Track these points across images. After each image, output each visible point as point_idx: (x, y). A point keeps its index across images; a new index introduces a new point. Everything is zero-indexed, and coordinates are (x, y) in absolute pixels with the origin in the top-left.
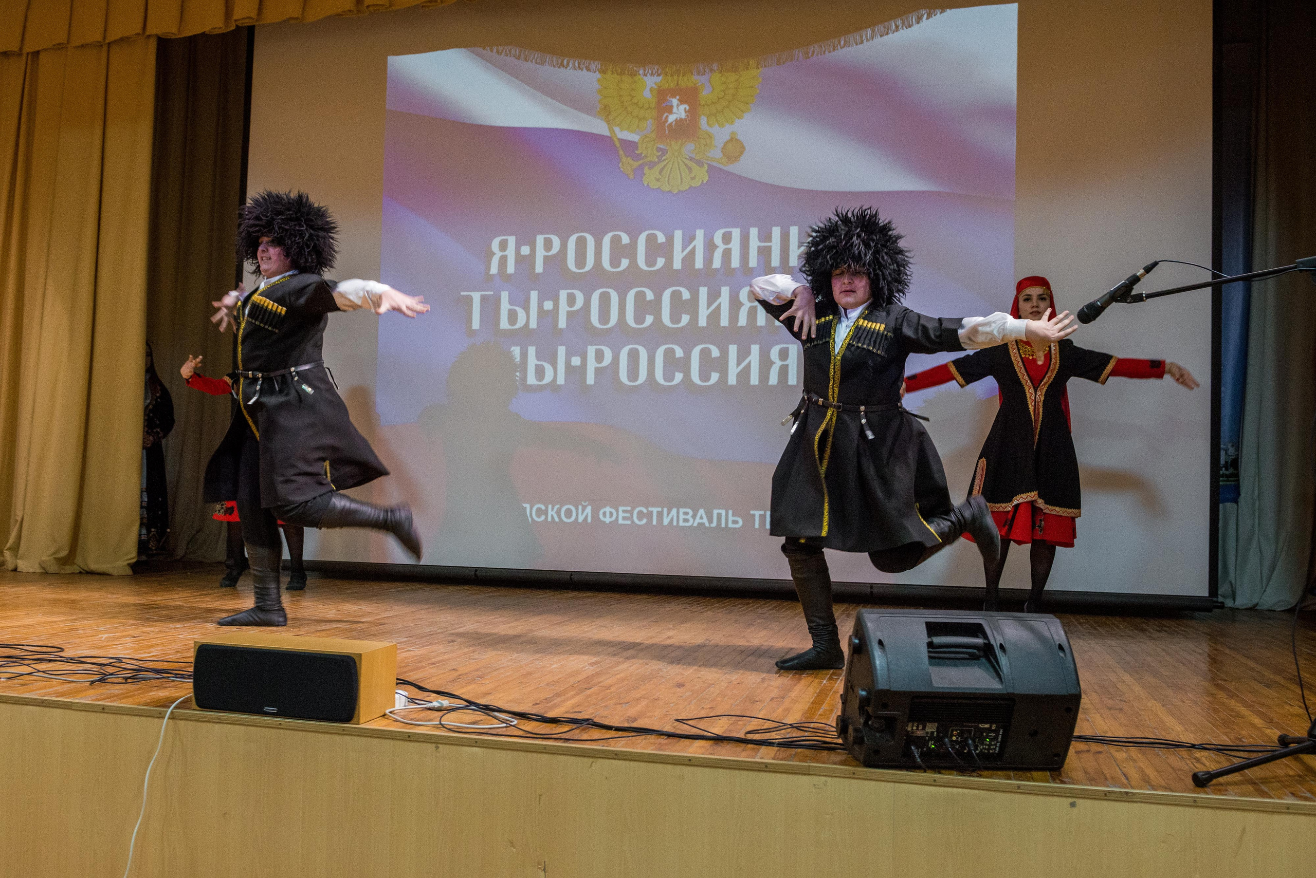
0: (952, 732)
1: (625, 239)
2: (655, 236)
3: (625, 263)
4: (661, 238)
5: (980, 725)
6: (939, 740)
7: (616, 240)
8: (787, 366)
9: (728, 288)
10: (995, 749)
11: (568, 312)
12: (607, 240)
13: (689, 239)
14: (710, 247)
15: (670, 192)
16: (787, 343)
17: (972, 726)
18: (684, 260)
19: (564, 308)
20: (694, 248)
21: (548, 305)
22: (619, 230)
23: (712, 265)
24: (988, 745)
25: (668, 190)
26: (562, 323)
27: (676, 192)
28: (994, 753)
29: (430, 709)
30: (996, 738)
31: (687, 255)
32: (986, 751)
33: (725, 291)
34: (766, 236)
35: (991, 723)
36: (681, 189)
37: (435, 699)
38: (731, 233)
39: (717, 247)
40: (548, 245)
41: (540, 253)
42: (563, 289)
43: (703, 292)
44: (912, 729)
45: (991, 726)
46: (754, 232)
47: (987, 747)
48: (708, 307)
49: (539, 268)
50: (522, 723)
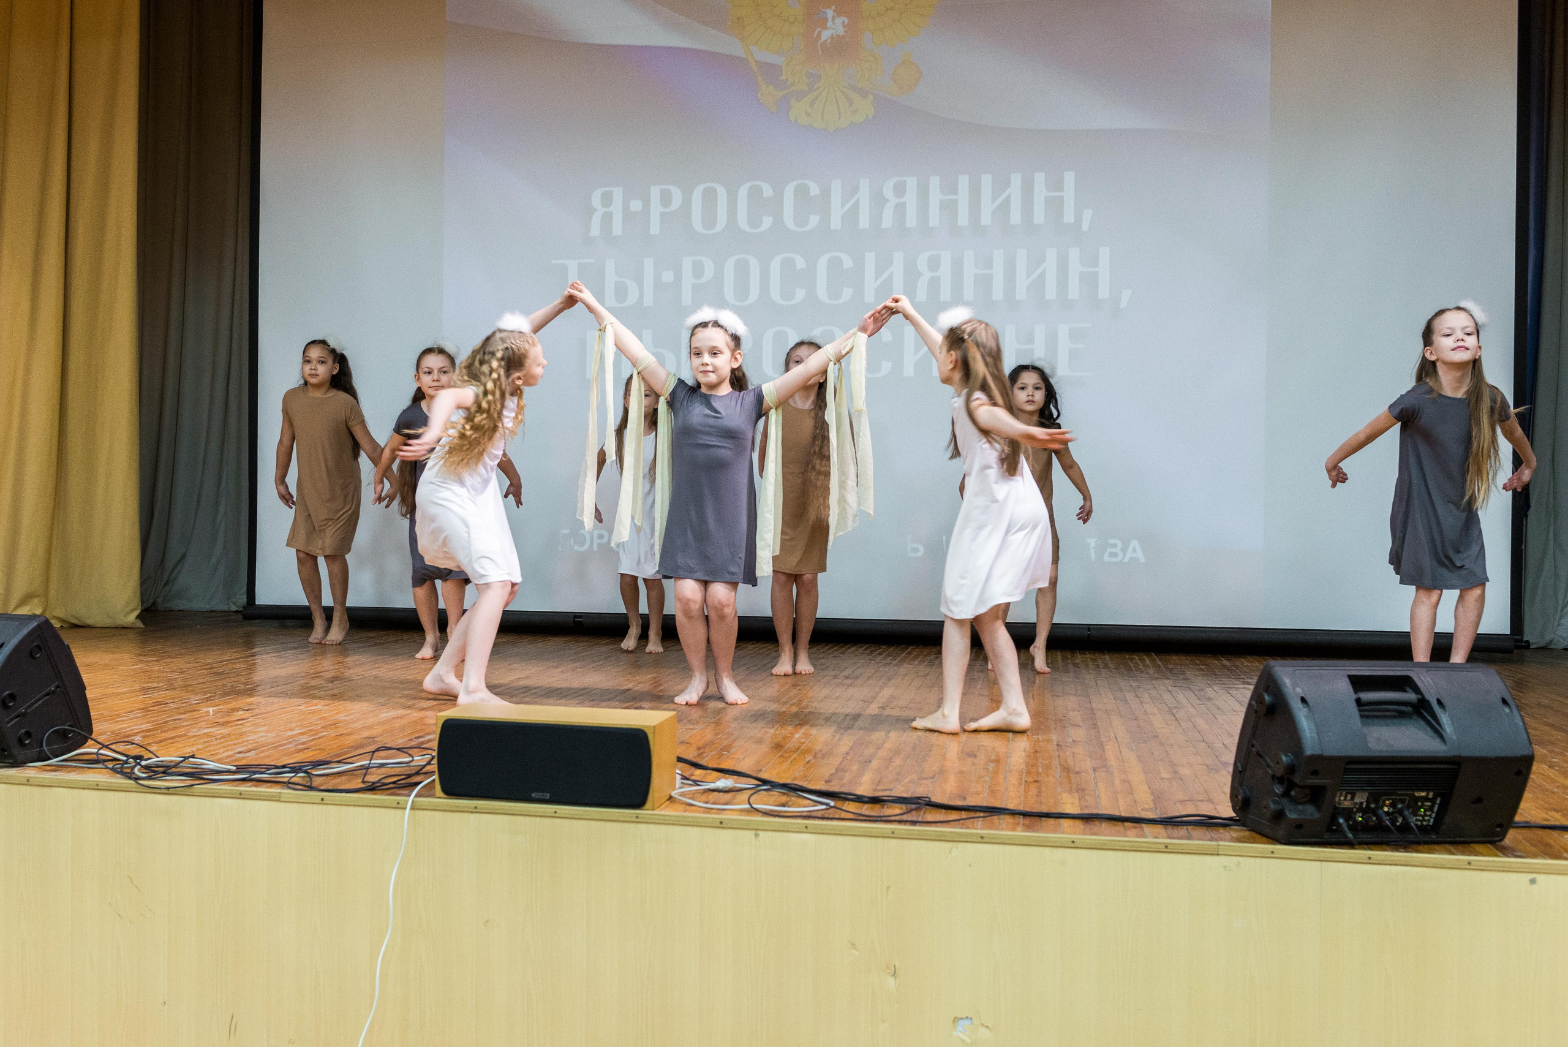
0: (1384, 802)
1: (767, 191)
2: (806, 187)
3: (767, 222)
4: (814, 190)
5: (1416, 794)
6: (1365, 811)
7: (755, 193)
10: (1429, 821)
11: (694, 285)
12: (743, 192)
13: (850, 190)
14: (878, 201)
15: (825, 130)
17: (1407, 795)
18: (844, 217)
19: (688, 279)
20: (857, 202)
21: (668, 276)
22: (759, 180)
23: (880, 222)
24: (1423, 816)
25: (823, 127)
26: (687, 299)
27: (832, 130)
28: (1428, 825)
29: (713, 790)
30: (1431, 809)
31: (847, 213)
32: (1419, 823)
33: (898, 257)
34: (950, 187)
35: (1428, 791)
36: (839, 126)
37: (717, 778)
38: (904, 182)
39: (887, 201)
40: (666, 198)
41: (656, 209)
42: (687, 255)
43: (870, 258)
44: (1340, 800)
45: (1428, 794)
46: (934, 182)
47: (1421, 818)
48: (876, 278)
49: (655, 229)
50: (839, 804)
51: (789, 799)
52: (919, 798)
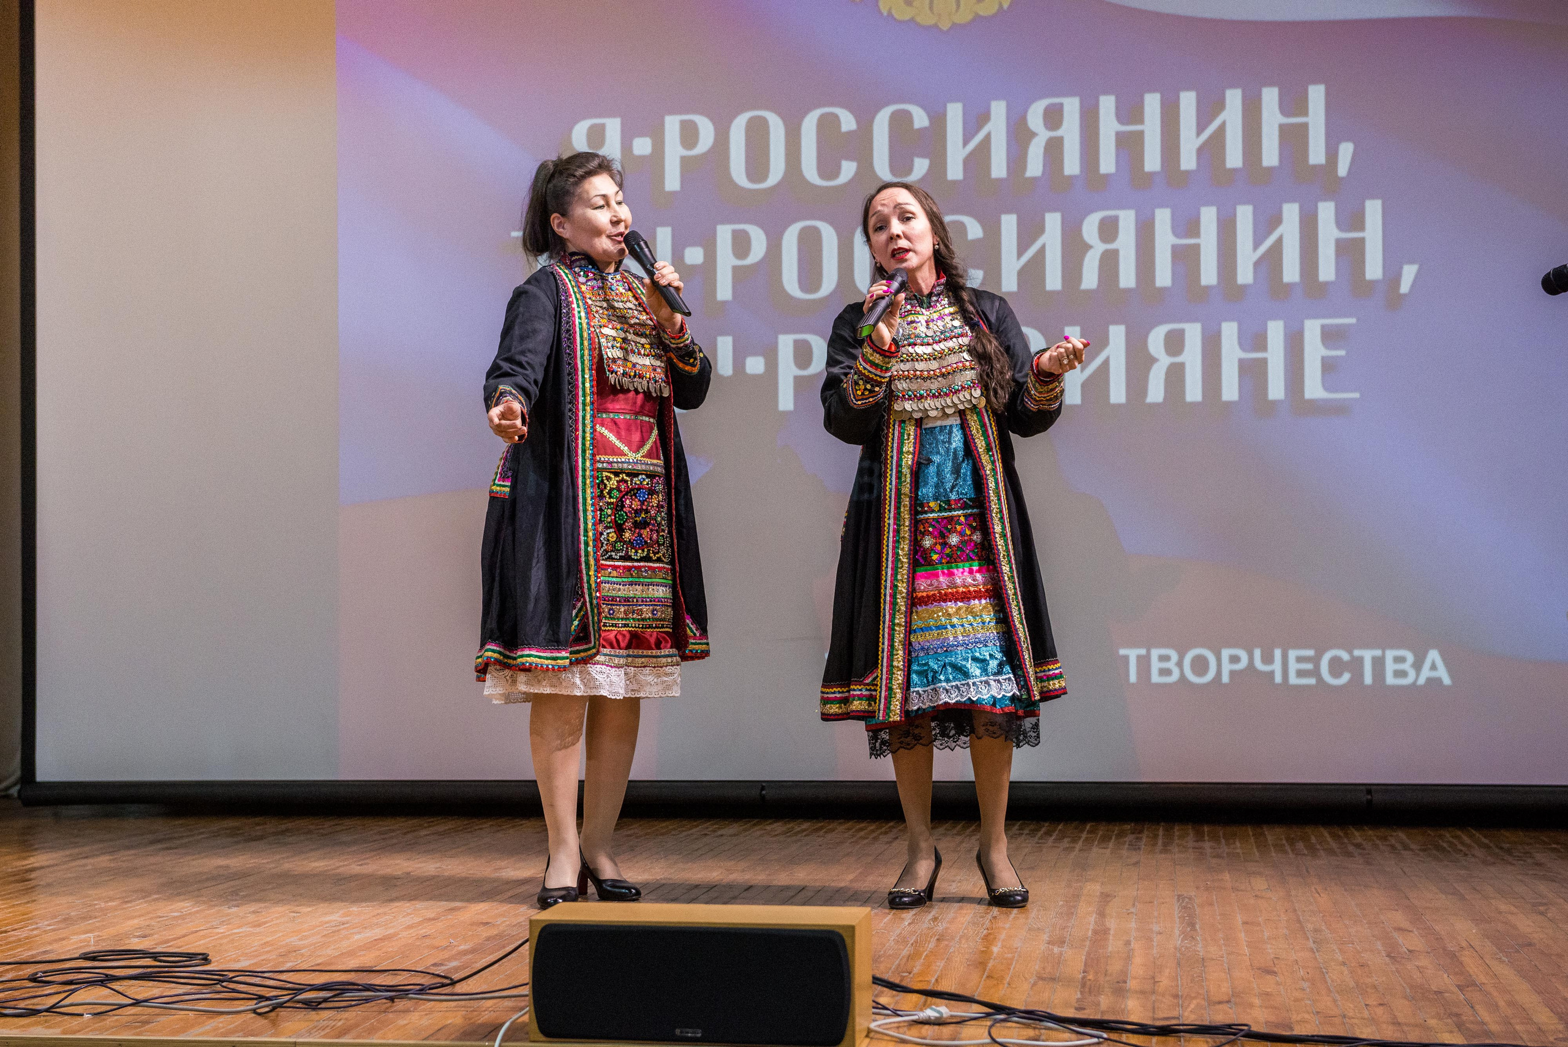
1: (848, 122)
2: (907, 116)
3: (848, 169)
4: (920, 119)
7: (828, 125)
8: (1182, 366)
9: (1057, 217)
11: (735, 269)
12: (809, 125)
13: (976, 120)
14: (1019, 135)
15: (936, 26)
16: (1180, 321)
18: (967, 161)
19: (726, 261)
20: (988, 137)
21: (694, 255)
22: (832, 105)
23: (1024, 168)
25: (931, 22)
26: (724, 291)
27: (945, 26)
31: (971, 154)
33: (1053, 222)
34: (1131, 112)
36: (956, 21)
37: (925, 1006)
38: (1061, 105)
39: (1034, 134)
40: (689, 135)
41: (674, 152)
42: (723, 222)
43: (1009, 224)
46: (1107, 104)
48: (1020, 254)
49: (672, 181)
50: (1114, 1036)
51: (1037, 1032)
52: (1230, 1026)
